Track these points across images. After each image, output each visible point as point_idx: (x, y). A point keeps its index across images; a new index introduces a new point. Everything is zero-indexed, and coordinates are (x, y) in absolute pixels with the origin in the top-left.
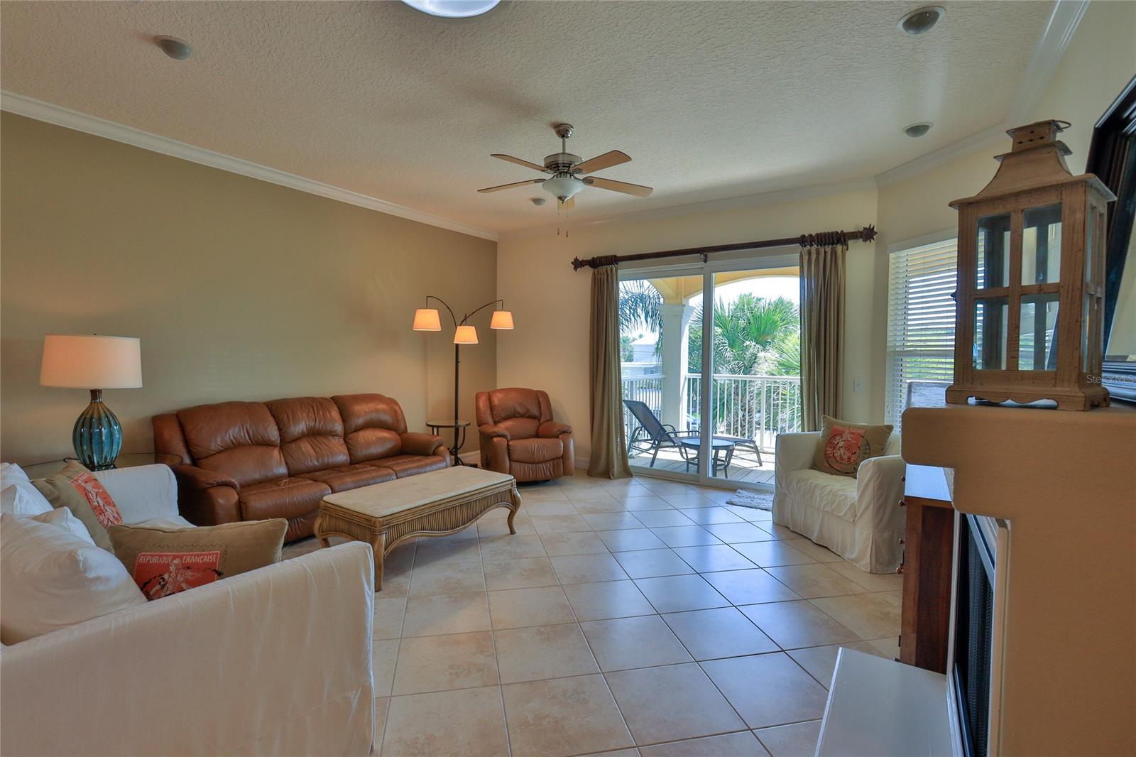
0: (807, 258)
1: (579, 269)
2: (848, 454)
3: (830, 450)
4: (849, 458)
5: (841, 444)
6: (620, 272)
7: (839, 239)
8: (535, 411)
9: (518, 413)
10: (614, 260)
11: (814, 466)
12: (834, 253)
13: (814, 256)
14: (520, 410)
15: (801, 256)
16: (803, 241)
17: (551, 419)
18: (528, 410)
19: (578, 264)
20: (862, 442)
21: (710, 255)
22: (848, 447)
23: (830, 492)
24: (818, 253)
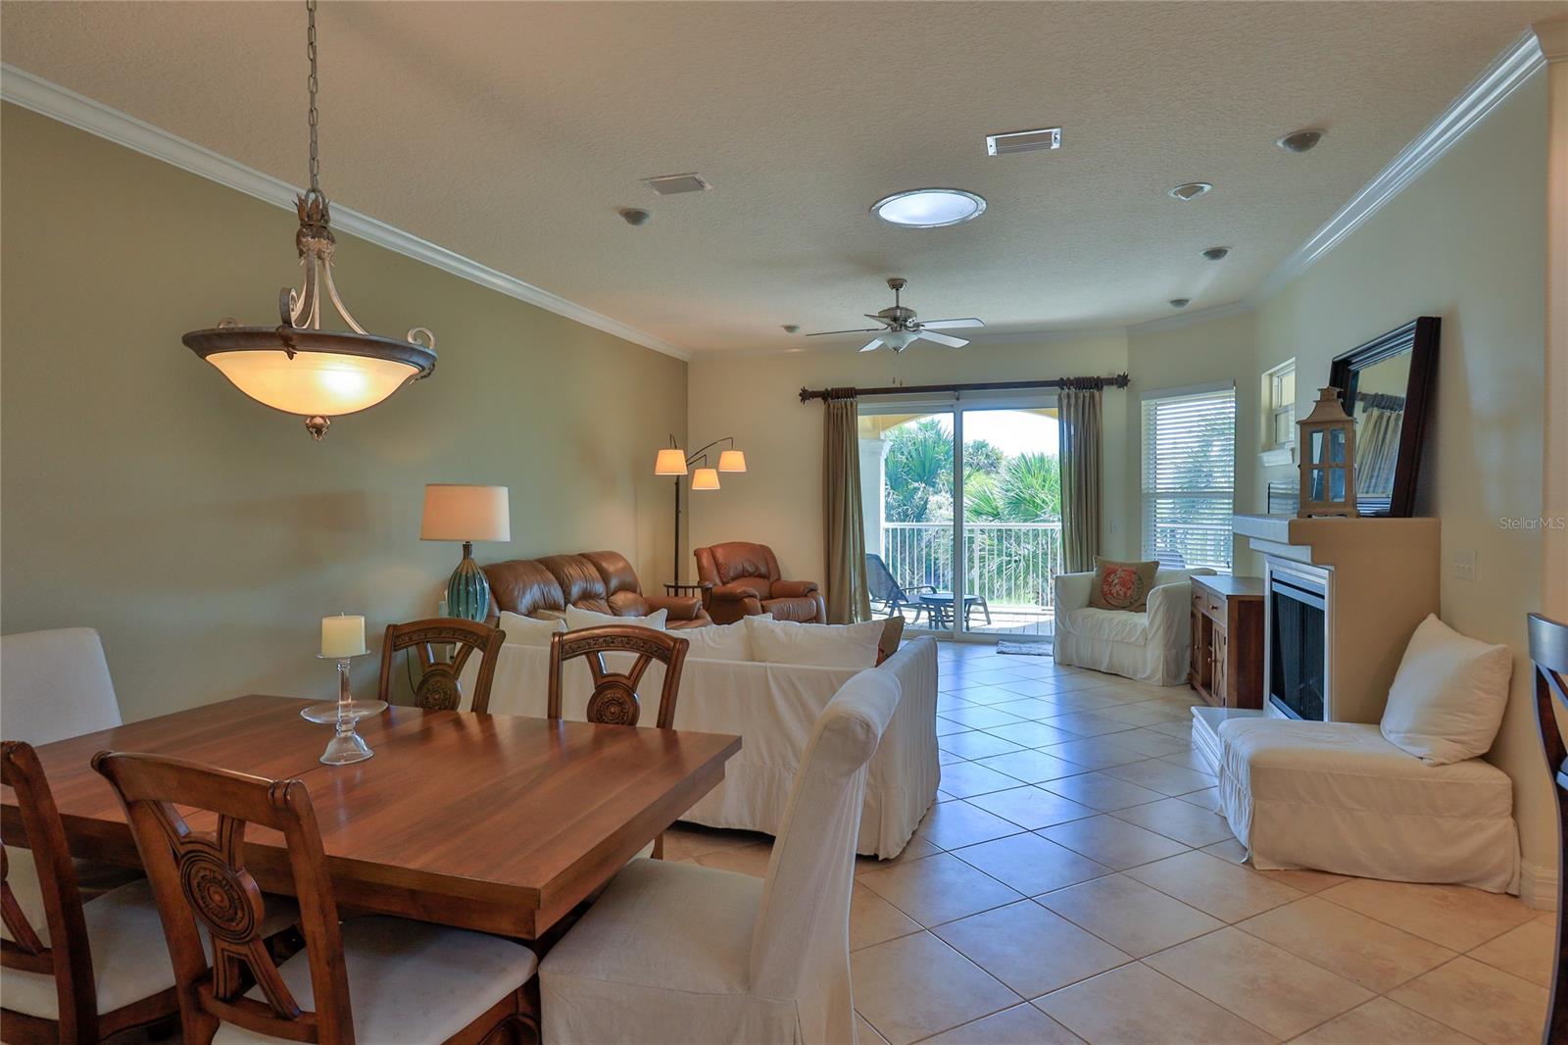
0: (1066, 401)
1: (807, 401)
2: (1124, 590)
3: (1106, 588)
4: (1125, 593)
5: (1116, 581)
6: (860, 406)
7: (1096, 384)
8: (763, 570)
9: (748, 571)
10: (851, 393)
11: (1091, 604)
12: (1092, 397)
13: (1073, 401)
14: (750, 569)
15: (1060, 399)
16: (1062, 383)
17: (779, 579)
18: (757, 568)
19: (806, 395)
20: (1134, 578)
21: (962, 392)
22: (1123, 584)
23: (1119, 622)
24: (1077, 398)
